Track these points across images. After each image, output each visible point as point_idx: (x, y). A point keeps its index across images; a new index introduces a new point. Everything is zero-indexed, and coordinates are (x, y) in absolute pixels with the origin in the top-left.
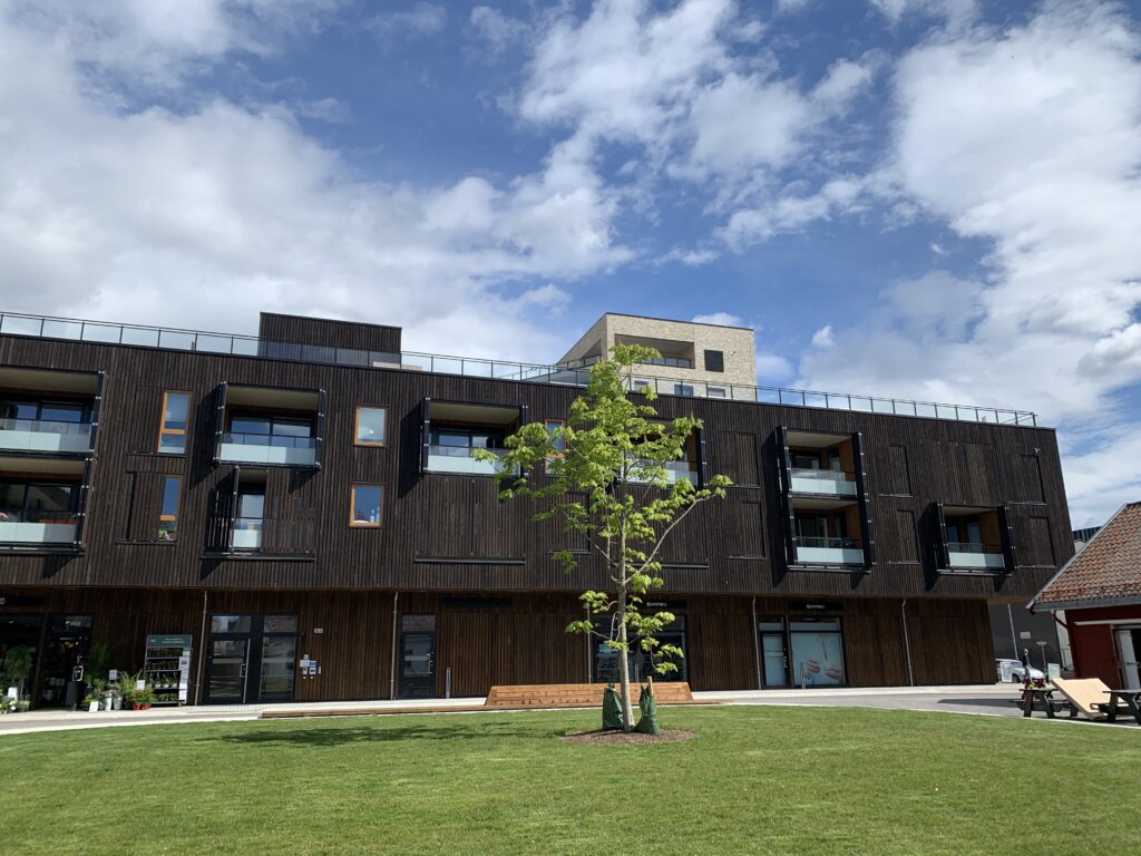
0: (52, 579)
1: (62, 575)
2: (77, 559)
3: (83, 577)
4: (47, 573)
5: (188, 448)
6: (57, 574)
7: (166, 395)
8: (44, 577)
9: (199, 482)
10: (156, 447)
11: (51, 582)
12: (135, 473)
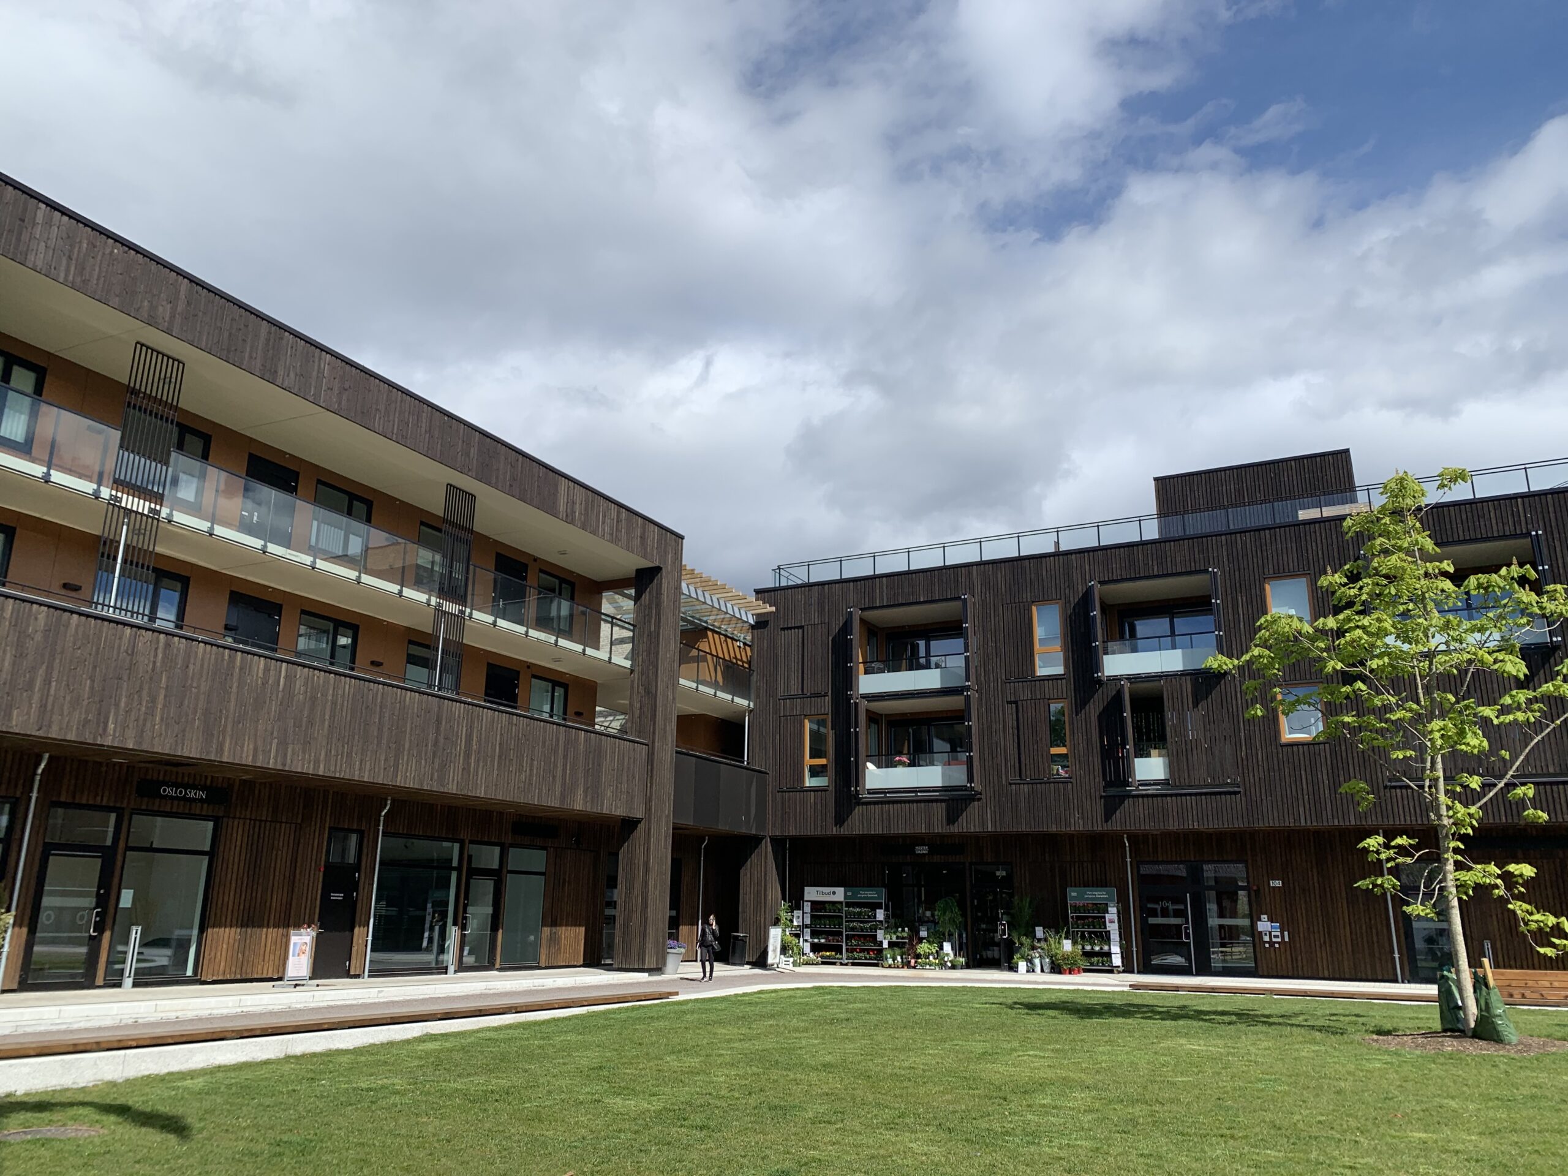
0: (956, 824)
1: (965, 821)
2: (976, 803)
3: (984, 822)
4: (952, 818)
5: (1066, 666)
6: (960, 820)
7: (1034, 608)
8: (948, 824)
9: (1085, 705)
10: (1033, 670)
11: (955, 829)
12: (1016, 702)
